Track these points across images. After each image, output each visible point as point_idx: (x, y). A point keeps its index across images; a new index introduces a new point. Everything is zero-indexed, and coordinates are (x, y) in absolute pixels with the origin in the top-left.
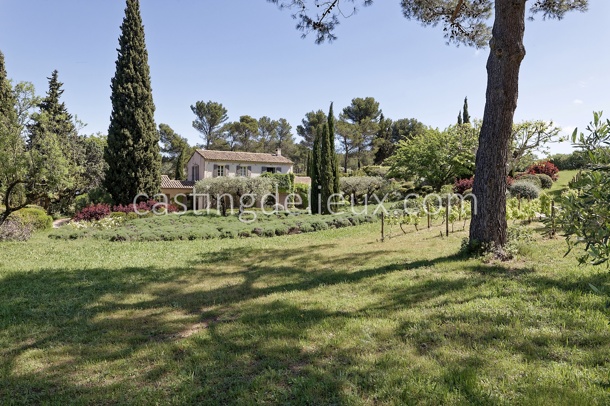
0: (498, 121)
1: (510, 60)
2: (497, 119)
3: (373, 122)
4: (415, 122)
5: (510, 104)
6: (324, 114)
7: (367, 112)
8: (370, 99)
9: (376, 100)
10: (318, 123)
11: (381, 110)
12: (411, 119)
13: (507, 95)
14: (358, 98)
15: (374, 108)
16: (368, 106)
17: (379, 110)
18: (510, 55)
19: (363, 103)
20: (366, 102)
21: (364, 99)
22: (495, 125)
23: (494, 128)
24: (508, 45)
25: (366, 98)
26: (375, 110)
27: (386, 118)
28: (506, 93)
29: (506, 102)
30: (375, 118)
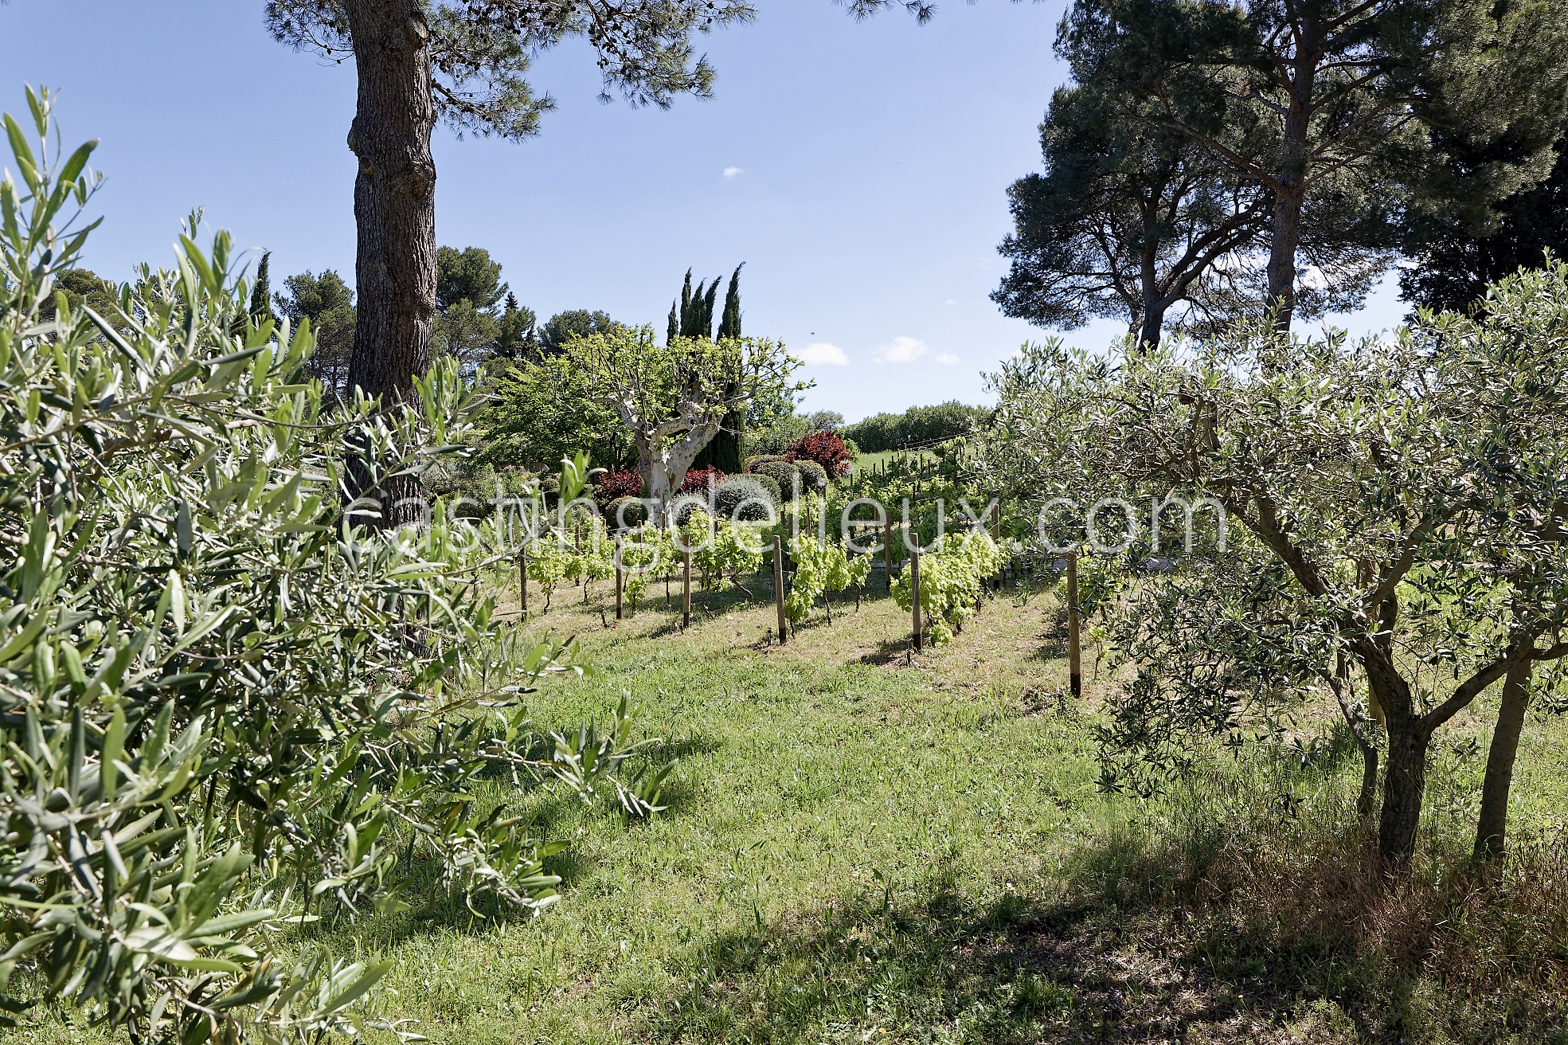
0: (380, 342)
1: (391, 189)
2: (377, 335)
3: (481, 316)
4: (604, 322)
5: (408, 301)
6: (341, 283)
7: (467, 285)
8: (477, 252)
9: (494, 257)
10: (324, 306)
11: (506, 285)
12: (596, 313)
13: (395, 278)
14: (445, 248)
15: (487, 277)
16: (471, 271)
17: (501, 282)
18: (389, 177)
19: (457, 262)
20: (465, 258)
21: (462, 251)
22: (373, 352)
23: (372, 359)
24: (381, 151)
25: (467, 250)
26: (489, 284)
27: (519, 306)
28: (391, 272)
29: (395, 294)
30: (490, 303)
